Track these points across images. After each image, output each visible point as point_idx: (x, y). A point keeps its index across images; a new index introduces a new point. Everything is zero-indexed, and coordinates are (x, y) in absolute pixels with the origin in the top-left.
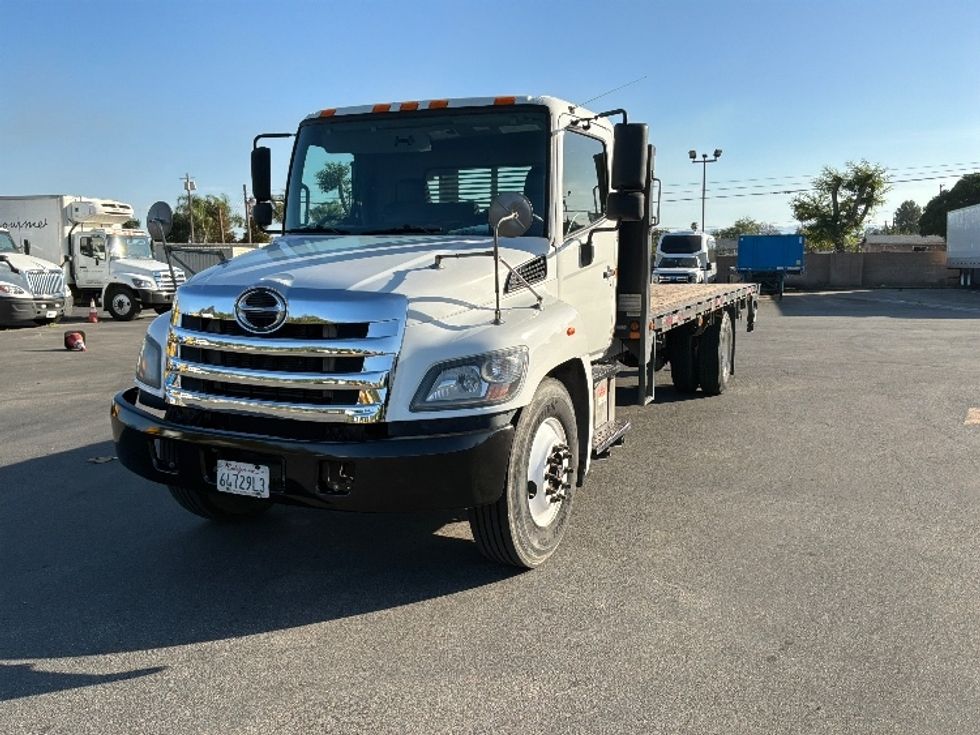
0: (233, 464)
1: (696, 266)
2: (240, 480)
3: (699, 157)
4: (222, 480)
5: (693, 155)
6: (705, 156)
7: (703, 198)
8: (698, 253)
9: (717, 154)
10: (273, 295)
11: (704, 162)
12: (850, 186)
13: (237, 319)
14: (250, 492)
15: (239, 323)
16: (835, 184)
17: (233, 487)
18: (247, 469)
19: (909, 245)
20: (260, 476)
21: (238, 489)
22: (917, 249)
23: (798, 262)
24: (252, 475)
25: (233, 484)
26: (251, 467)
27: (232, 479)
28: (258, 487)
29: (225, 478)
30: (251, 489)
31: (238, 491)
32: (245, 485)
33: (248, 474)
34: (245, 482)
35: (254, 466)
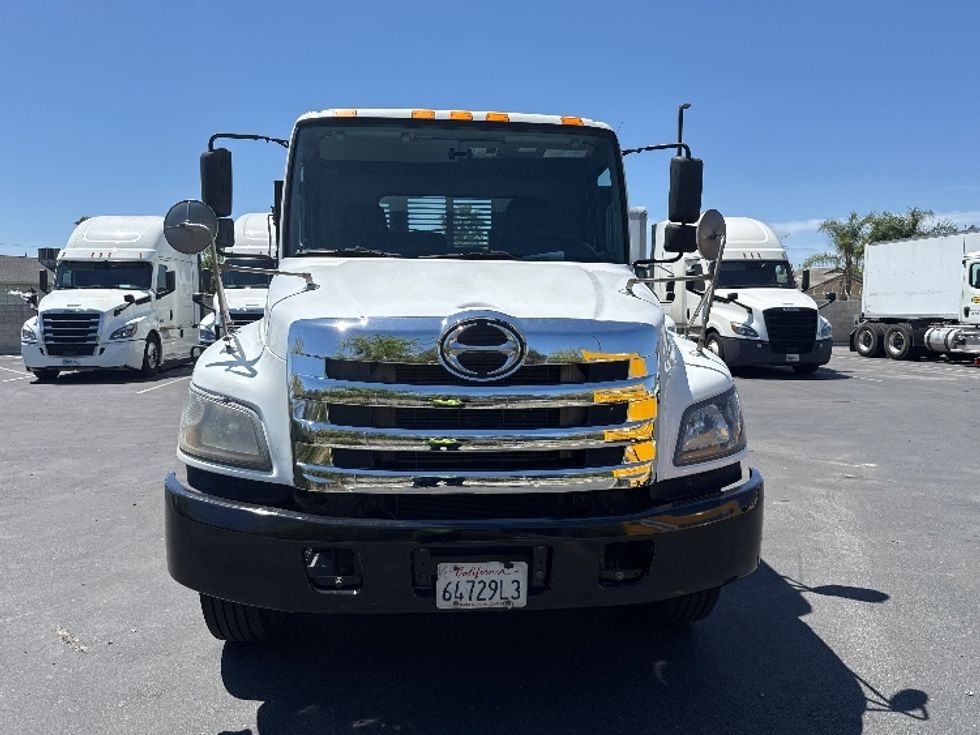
0: (467, 567)
2: (478, 587)
4: (445, 591)
10: (502, 329)
13: (443, 363)
14: (496, 603)
15: (447, 368)
17: (465, 600)
18: (492, 569)
20: (514, 577)
21: (475, 602)
24: (497, 578)
25: (466, 596)
26: (496, 566)
27: (464, 588)
28: (509, 591)
29: (452, 588)
30: (497, 598)
31: (475, 604)
32: (487, 593)
33: (493, 577)
34: (487, 589)
35: (502, 565)
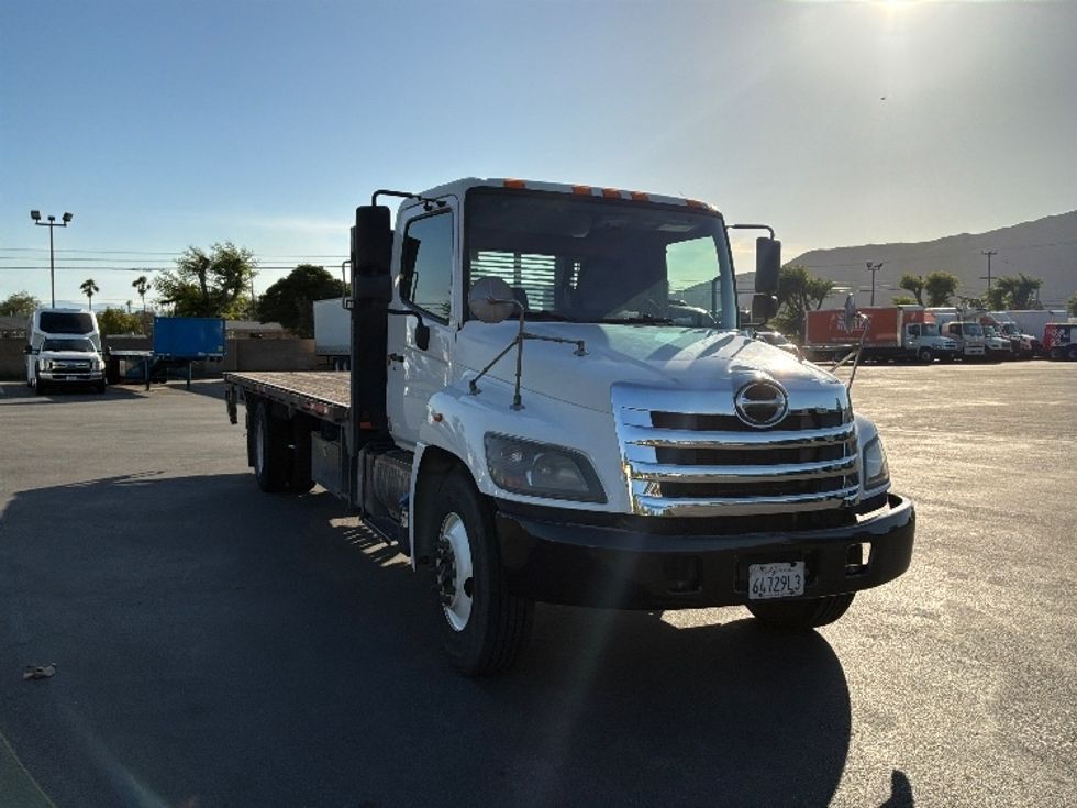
0: (768, 566)
1: (93, 350)
2: (774, 582)
3: (44, 219)
4: (755, 586)
5: (35, 215)
6: (52, 219)
7: (52, 268)
8: (90, 334)
9: (67, 217)
11: (51, 225)
12: (217, 268)
13: (737, 414)
14: (786, 593)
16: (200, 266)
17: (767, 592)
18: (782, 569)
19: (245, 332)
20: (796, 572)
21: (773, 593)
22: (252, 335)
23: (220, 348)
24: (786, 574)
25: (768, 589)
26: (786, 566)
27: (767, 583)
28: (793, 585)
29: (759, 584)
30: (786, 589)
31: (773, 595)
32: (781, 585)
33: (784, 574)
34: (780, 583)
35: (789, 565)
